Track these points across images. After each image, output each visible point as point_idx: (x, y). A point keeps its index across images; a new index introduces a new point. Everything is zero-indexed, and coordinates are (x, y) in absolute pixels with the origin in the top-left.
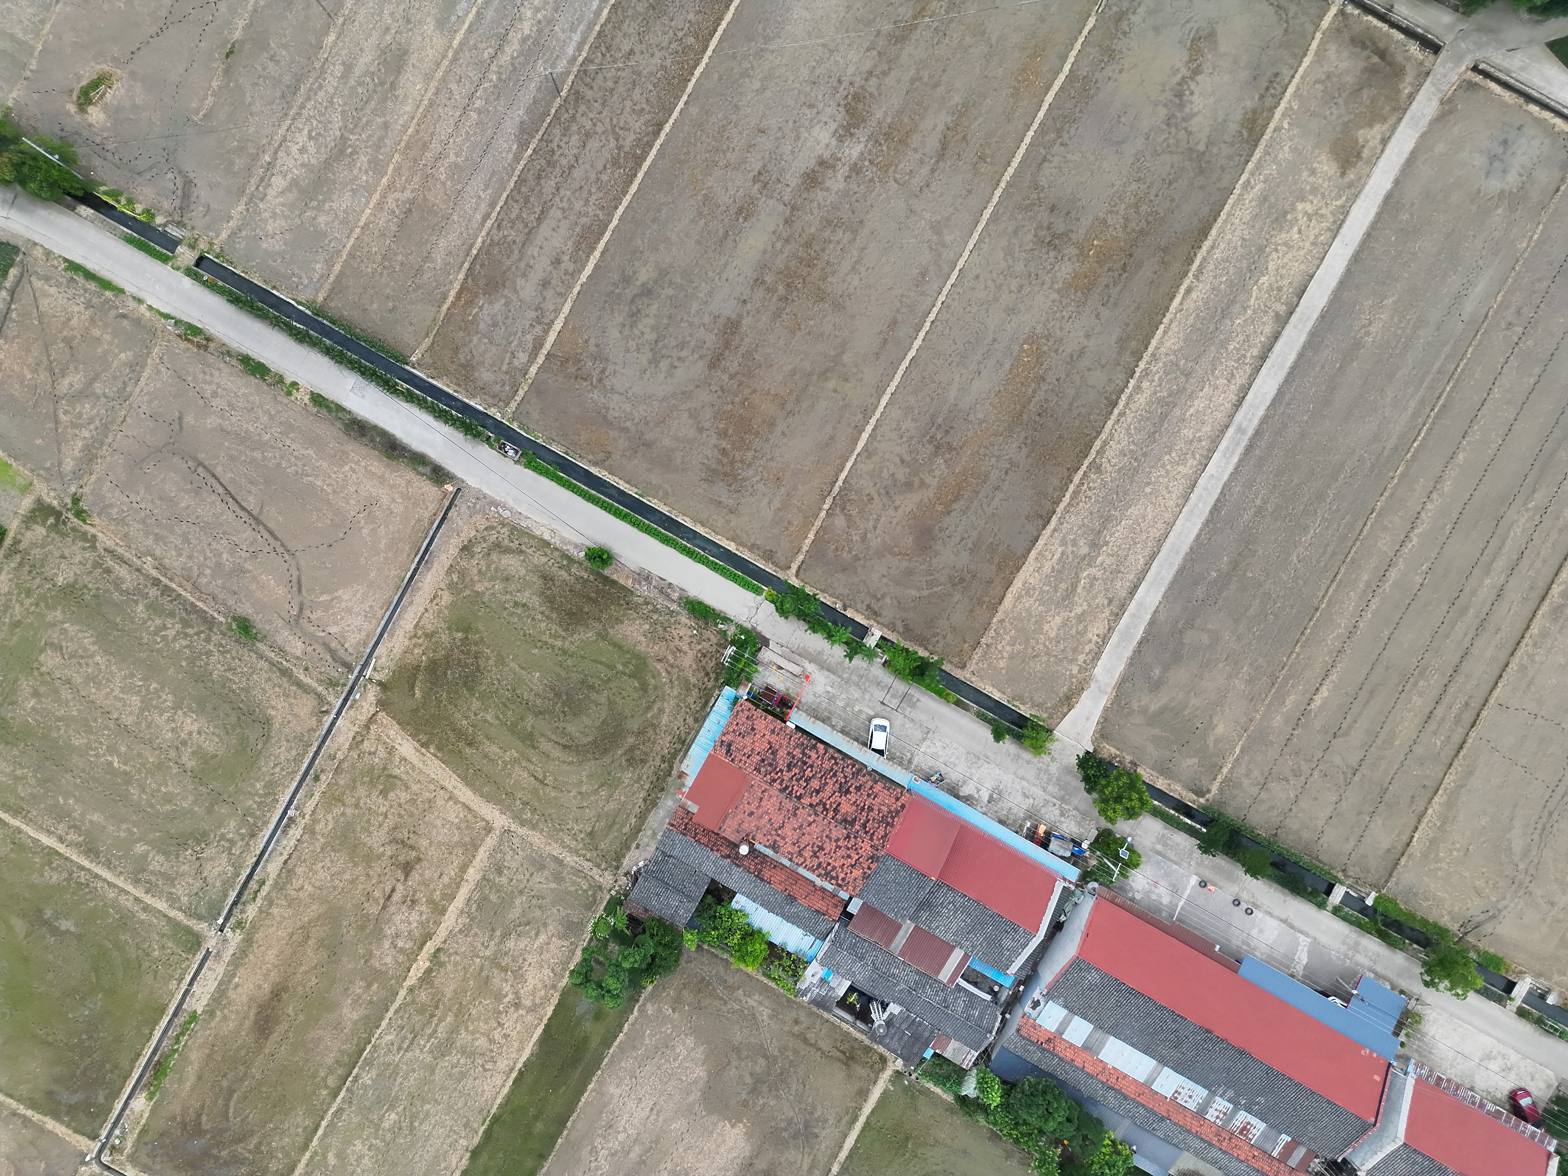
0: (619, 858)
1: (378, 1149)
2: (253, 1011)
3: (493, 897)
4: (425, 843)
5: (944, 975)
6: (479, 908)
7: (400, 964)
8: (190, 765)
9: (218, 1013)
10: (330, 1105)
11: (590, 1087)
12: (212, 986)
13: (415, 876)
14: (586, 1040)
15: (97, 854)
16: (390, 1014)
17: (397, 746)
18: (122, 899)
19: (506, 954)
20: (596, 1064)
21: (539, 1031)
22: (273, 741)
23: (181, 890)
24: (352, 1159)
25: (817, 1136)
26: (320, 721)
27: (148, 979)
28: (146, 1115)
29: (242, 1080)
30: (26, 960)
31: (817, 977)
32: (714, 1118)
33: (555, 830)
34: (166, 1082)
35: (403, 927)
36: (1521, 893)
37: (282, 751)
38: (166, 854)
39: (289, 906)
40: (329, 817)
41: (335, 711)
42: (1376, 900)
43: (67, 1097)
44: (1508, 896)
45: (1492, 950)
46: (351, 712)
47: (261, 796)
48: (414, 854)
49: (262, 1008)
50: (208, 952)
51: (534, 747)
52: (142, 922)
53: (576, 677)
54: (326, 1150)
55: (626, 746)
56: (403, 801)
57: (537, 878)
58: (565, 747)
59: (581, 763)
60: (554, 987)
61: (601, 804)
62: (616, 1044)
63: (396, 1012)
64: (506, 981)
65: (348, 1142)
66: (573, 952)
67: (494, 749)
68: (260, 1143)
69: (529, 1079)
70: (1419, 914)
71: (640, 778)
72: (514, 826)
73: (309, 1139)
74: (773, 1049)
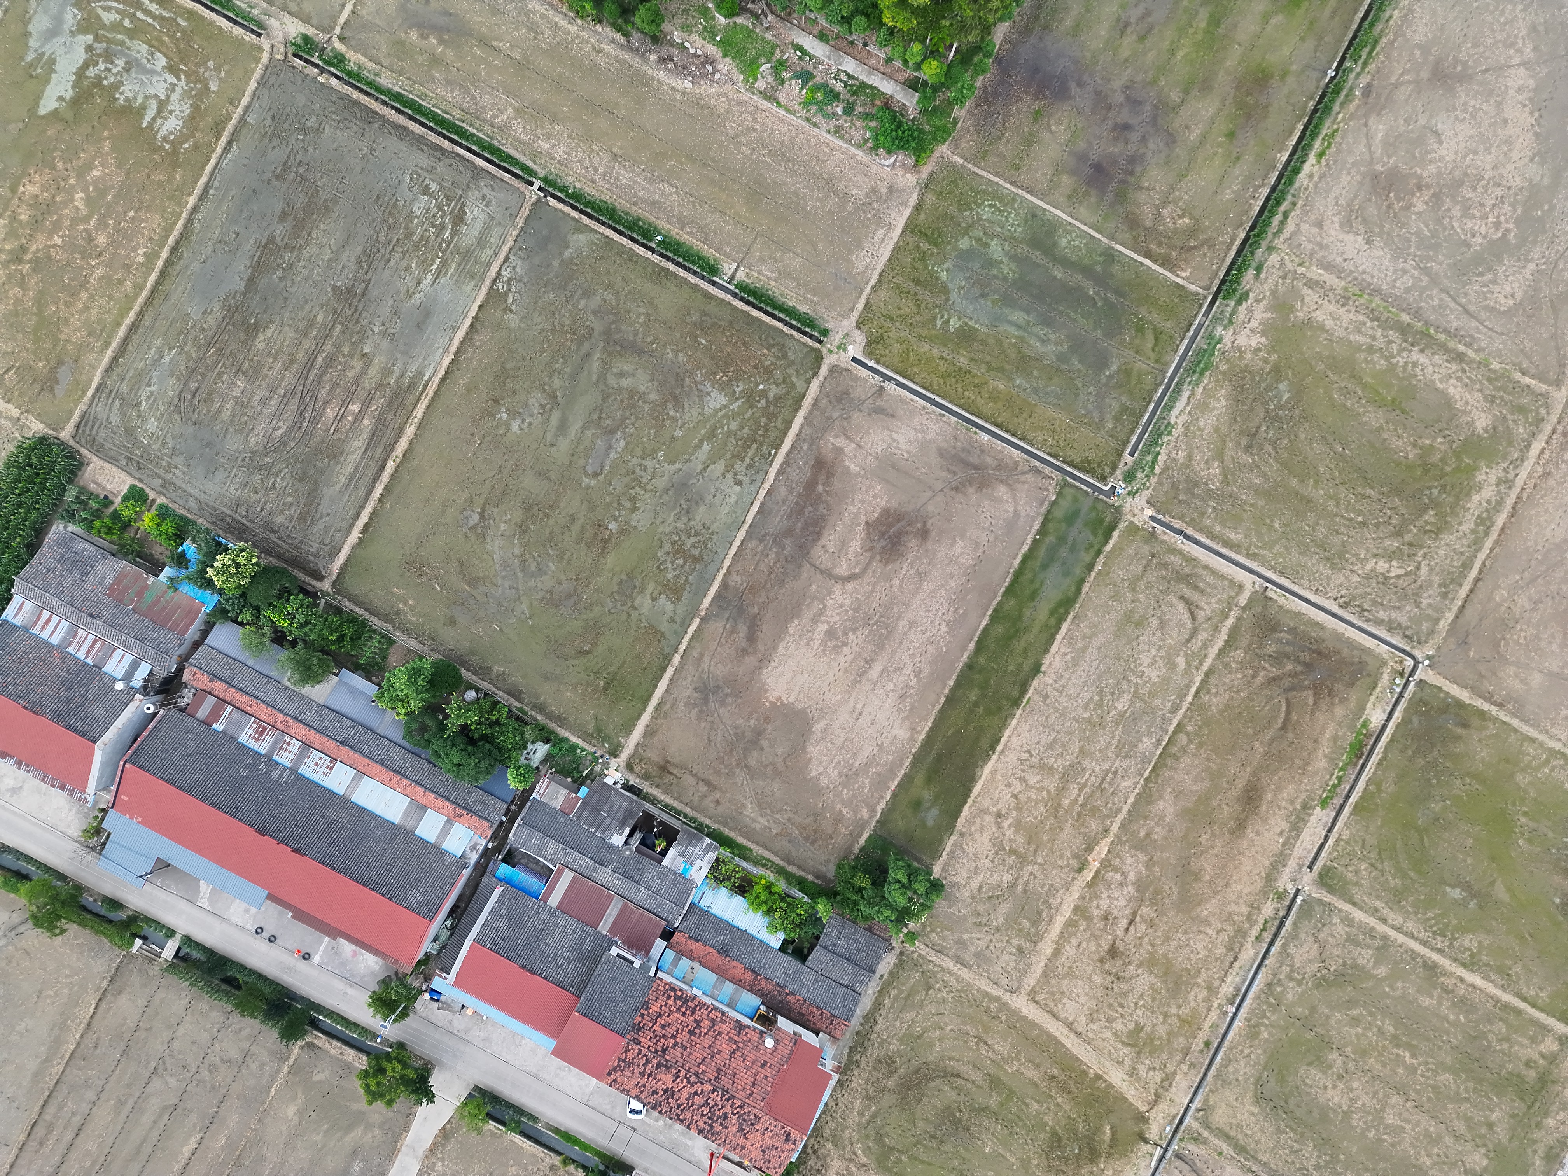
0: (900, 964)
1: (1135, 673)
2: (1263, 809)
3: (1026, 924)
4: (1098, 979)
5: (567, 877)
6: (1039, 913)
7: (1118, 856)
8: (1334, 1055)
9: (1299, 807)
10: (1184, 716)
11: (923, 736)
12: (1306, 835)
13: (1105, 945)
14: (929, 781)
15: (1425, 965)
16: (1125, 809)
17: (1126, 1077)
18: (1400, 920)
19: (1011, 868)
20: (918, 759)
21: (975, 791)
22: (1252, 1080)
23: (1341, 930)
24: (1160, 663)
25: (695, 689)
26: (1206, 1100)
27: (1371, 840)
28: (1369, 705)
29: (1273, 740)
30: (1493, 858)
31: (696, 866)
32: (798, 706)
33: (965, 991)
34: (1351, 738)
35: (1116, 893)
37: (1243, 1069)
38: (1355, 966)
40: (1193, 1004)
41: (1191, 1112)
42: (132, 944)
43: (1450, 722)
45: (12, 895)
46: (1174, 1111)
47: (1263, 1024)
48: (1107, 966)
49: (1254, 811)
50: (1310, 867)
51: (989, 1075)
52: (1378, 897)
53: (948, 1147)
54: (1187, 672)
55: (896, 1077)
56: (1119, 1021)
57: (983, 944)
58: (958, 1076)
59: (942, 1059)
61: (920, 1017)
62: (899, 779)
63: (1120, 810)
64: (1010, 840)
65: (1166, 679)
66: (944, 869)
67: (1031, 1073)
68: (1254, 677)
69: (985, 743)
70: (88, 931)
71: (881, 1044)
72: (1006, 997)
73: (1204, 682)
74: (741, 776)
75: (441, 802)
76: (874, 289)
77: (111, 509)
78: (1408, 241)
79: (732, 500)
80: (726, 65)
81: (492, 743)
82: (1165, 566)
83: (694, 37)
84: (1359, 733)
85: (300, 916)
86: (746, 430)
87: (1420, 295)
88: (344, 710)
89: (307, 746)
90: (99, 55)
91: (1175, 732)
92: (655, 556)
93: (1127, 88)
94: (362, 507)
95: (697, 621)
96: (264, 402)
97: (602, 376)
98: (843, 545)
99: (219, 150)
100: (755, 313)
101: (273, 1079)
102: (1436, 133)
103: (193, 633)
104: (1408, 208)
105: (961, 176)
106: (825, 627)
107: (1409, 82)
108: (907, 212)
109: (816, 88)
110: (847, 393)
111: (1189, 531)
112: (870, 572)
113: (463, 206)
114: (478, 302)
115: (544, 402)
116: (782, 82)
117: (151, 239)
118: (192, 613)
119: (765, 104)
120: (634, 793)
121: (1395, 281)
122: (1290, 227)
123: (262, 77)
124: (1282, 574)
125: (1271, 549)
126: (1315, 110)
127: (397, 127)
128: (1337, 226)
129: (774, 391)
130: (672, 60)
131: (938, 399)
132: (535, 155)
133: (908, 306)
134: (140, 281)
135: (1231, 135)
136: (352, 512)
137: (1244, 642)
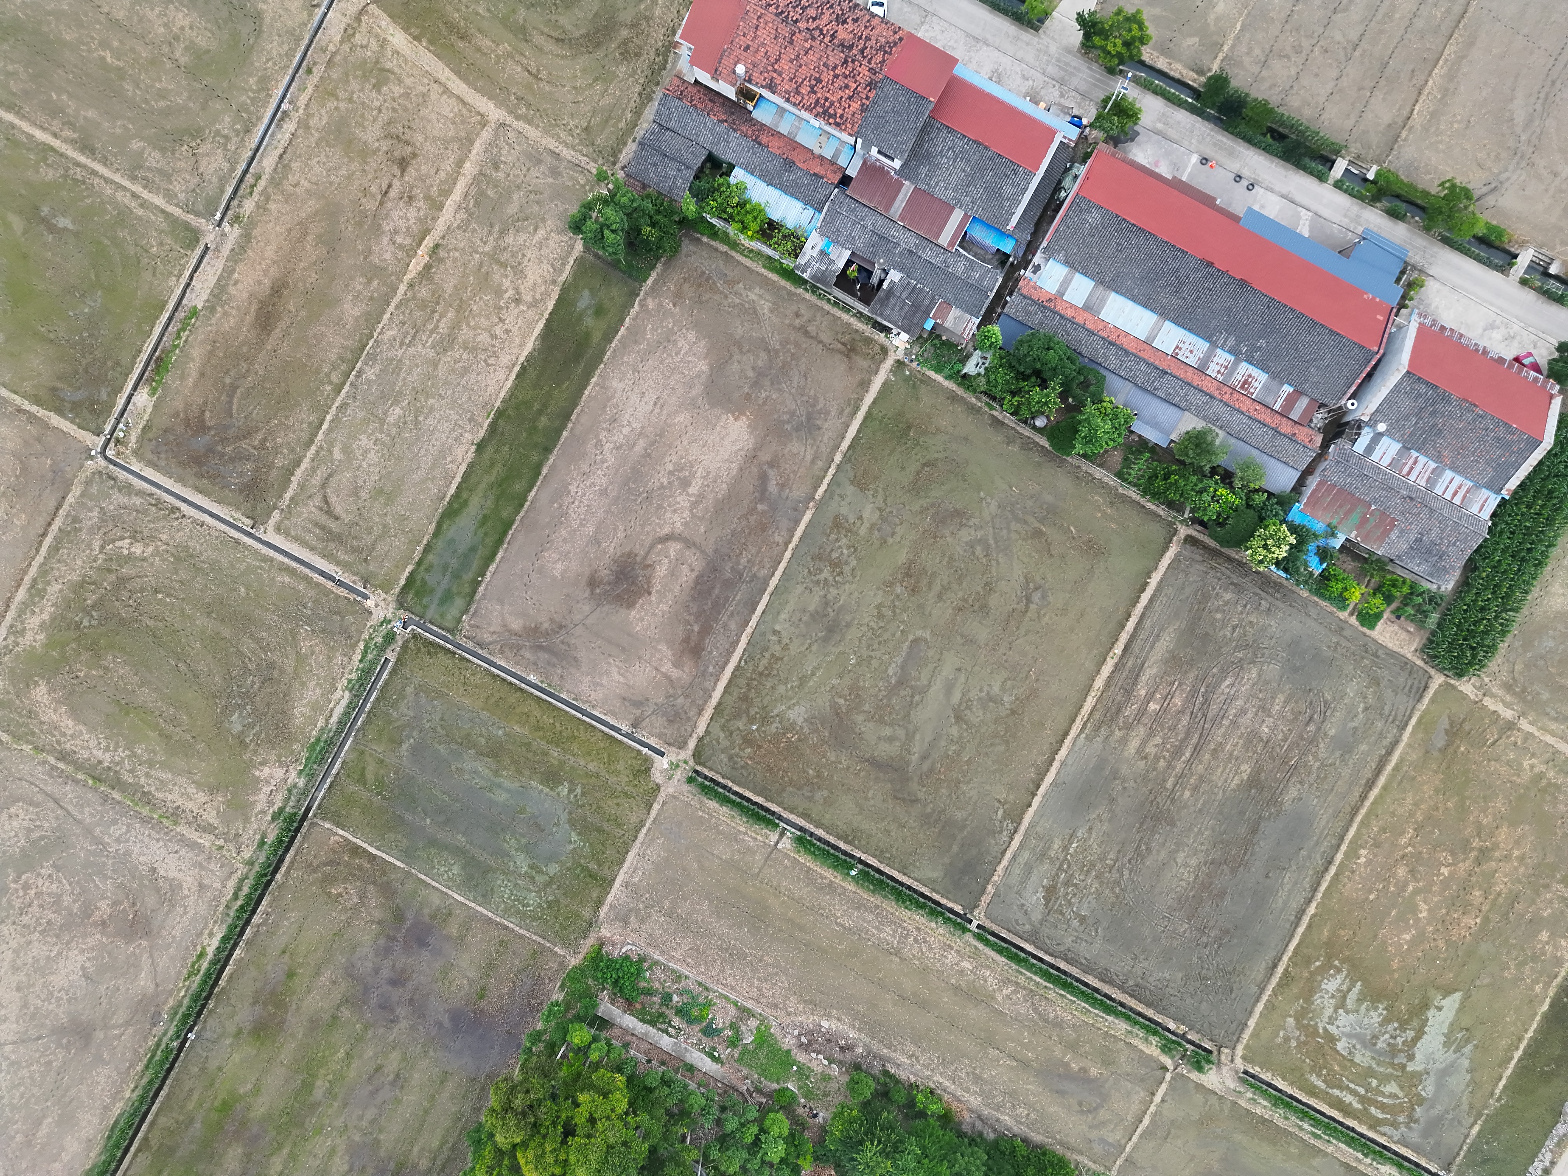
0: (616, 153)
1: (383, 443)
2: (254, 307)
3: (490, 193)
4: (419, 138)
5: (944, 239)
6: (477, 203)
7: (399, 261)
8: (183, 60)
9: (219, 309)
10: (334, 400)
11: (593, 380)
12: (212, 281)
13: (411, 171)
14: (587, 335)
15: (92, 151)
16: (392, 308)
17: (390, 38)
18: (119, 196)
19: (505, 249)
20: (598, 358)
21: (540, 325)
22: (265, 35)
23: (177, 187)
24: (358, 453)
25: (820, 428)
26: (310, 15)
27: (147, 276)
28: (149, 410)
29: (245, 376)
30: (25, 257)
31: (817, 249)
32: (717, 411)
33: (551, 125)
34: (168, 378)
35: (401, 223)
36: (1523, 164)
37: (274, 47)
38: (163, 150)
39: (286, 202)
40: (323, 112)
41: (325, 4)
42: (1378, 174)
43: (69, 394)
44: (1511, 168)
45: (1494, 223)
46: (342, 4)
47: (254, 92)
48: (409, 149)
49: (263, 305)
50: (207, 248)
51: (526, 41)
52: (140, 218)
54: (331, 444)
55: (619, 40)
56: (396, 95)
57: (534, 172)
58: (557, 40)
59: (574, 57)
60: (554, 282)
61: (596, 99)
62: (618, 337)
63: (397, 307)
64: (506, 276)
65: (353, 437)
66: (572, 247)
67: (486, 43)
68: (265, 439)
69: (532, 374)
70: (1420, 186)
71: (635, 72)
72: (509, 120)
73: (314, 435)
74: (775, 343)
75: (1069, 313)
76: (642, 824)
77: (1394, 606)
78: (113, 871)
79: (783, 616)
80: (788, 1042)
81: (1018, 373)
82: (354, 550)
83: (820, 1069)
84: (160, 382)
85: (1208, 201)
86: (769, 685)
87: (102, 817)
88: (1164, 406)
89: (1201, 370)
90: (1400, 1051)
91: (344, 384)
92: (859, 560)
93: (392, 1021)
94: (1146, 608)
95: (817, 497)
96: (1243, 711)
97: (910, 736)
98: (673, 573)
99: (1285, 959)
100: (759, 800)
101: (1237, 38)
102: (87, 977)
103: (1313, 482)
104: (115, 904)
105: (556, 934)
106: (691, 490)
107: (115, 1027)
108: (610, 899)
109: (698, 1020)
110: (670, 722)
111: (329, 584)
112: (647, 545)
113: (1046, 905)
114: (1031, 811)
115: (968, 712)
116: (732, 1026)
117: (1353, 872)
118: (1313, 502)
119: (749, 1004)
120: (880, 324)
121: (128, 831)
122: (232, 884)
123: (1242, 1031)
124: (237, 542)
125: (249, 565)
126: (208, 998)
127: (1110, 982)
128: (185, 886)
129: (740, 724)
130: (841, 1048)
131: (579, 715)
132: (975, 955)
133: (610, 806)
134: (1364, 831)
135: (291, 975)
136: (1157, 605)
137: (274, 474)
